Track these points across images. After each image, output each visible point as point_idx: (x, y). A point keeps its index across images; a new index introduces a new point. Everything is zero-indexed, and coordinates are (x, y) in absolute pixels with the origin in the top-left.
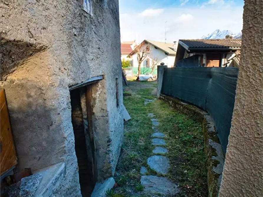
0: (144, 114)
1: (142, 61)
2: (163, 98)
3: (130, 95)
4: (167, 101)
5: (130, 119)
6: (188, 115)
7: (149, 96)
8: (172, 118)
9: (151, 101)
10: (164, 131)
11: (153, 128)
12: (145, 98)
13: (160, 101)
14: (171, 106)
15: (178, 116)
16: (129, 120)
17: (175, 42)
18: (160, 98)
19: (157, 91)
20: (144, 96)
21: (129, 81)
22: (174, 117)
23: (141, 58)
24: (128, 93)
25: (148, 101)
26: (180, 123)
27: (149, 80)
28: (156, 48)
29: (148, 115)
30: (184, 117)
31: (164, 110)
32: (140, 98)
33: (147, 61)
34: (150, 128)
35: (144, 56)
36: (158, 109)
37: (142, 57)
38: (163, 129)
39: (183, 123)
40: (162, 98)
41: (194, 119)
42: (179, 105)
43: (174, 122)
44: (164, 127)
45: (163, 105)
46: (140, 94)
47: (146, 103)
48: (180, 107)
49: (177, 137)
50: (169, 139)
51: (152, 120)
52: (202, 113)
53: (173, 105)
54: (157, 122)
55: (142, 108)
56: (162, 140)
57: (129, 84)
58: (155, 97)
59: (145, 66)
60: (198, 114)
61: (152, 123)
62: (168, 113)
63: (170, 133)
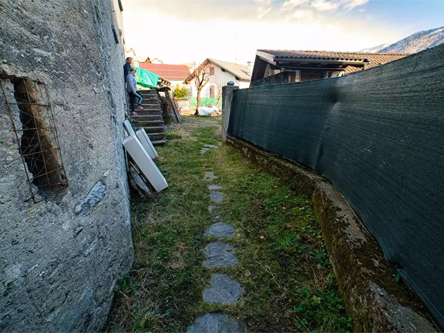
0: (196, 173)
1: (202, 86)
2: (233, 142)
3: (180, 137)
4: (239, 148)
5: (166, 189)
6: (278, 177)
7: (211, 139)
8: (248, 184)
9: (212, 148)
10: (233, 219)
11: (210, 208)
12: (204, 142)
13: (228, 147)
14: (247, 157)
15: (260, 177)
16: (164, 190)
17: (249, 62)
18: (227, 143)
19: (221, 130)
20: (202, 139)
21: (184, 117)
22: (252, 180)
23: (201, 83)
24: (176, 134)
25: (208, 148)
26: (265, 196)
27: (212, 115)
28: (223, 70)
29: (203, 177)
30: (272, 180)
31: (234, 166)
32: (195, 142)
33: (211, 89)
34: (204, 210)
35: (204, 79)
36: (223, 162)
37: (202, 81)
38: (231, 213)
39: (271, 195)
40: (231, 143)
41: (292, 185)
42: (261, 157)
43: (253, 194)
44: (233, 207)
45: (232, 155)
46: (196, 136)
47: (203, 151)
48: (263, 160)
49: (262, 237)
50: (243, 245)
51: (211, 187)
52: (309, 176)
53: (249, 156)
54: (218, 193)
55: (196, 161)
56: (227, 247)
57: (183, 121)
58: (220, 141)
59: (209, 96)
60: (302, 178)
61: (211, 196)
62: (240, 171)
63: (246, 225)
